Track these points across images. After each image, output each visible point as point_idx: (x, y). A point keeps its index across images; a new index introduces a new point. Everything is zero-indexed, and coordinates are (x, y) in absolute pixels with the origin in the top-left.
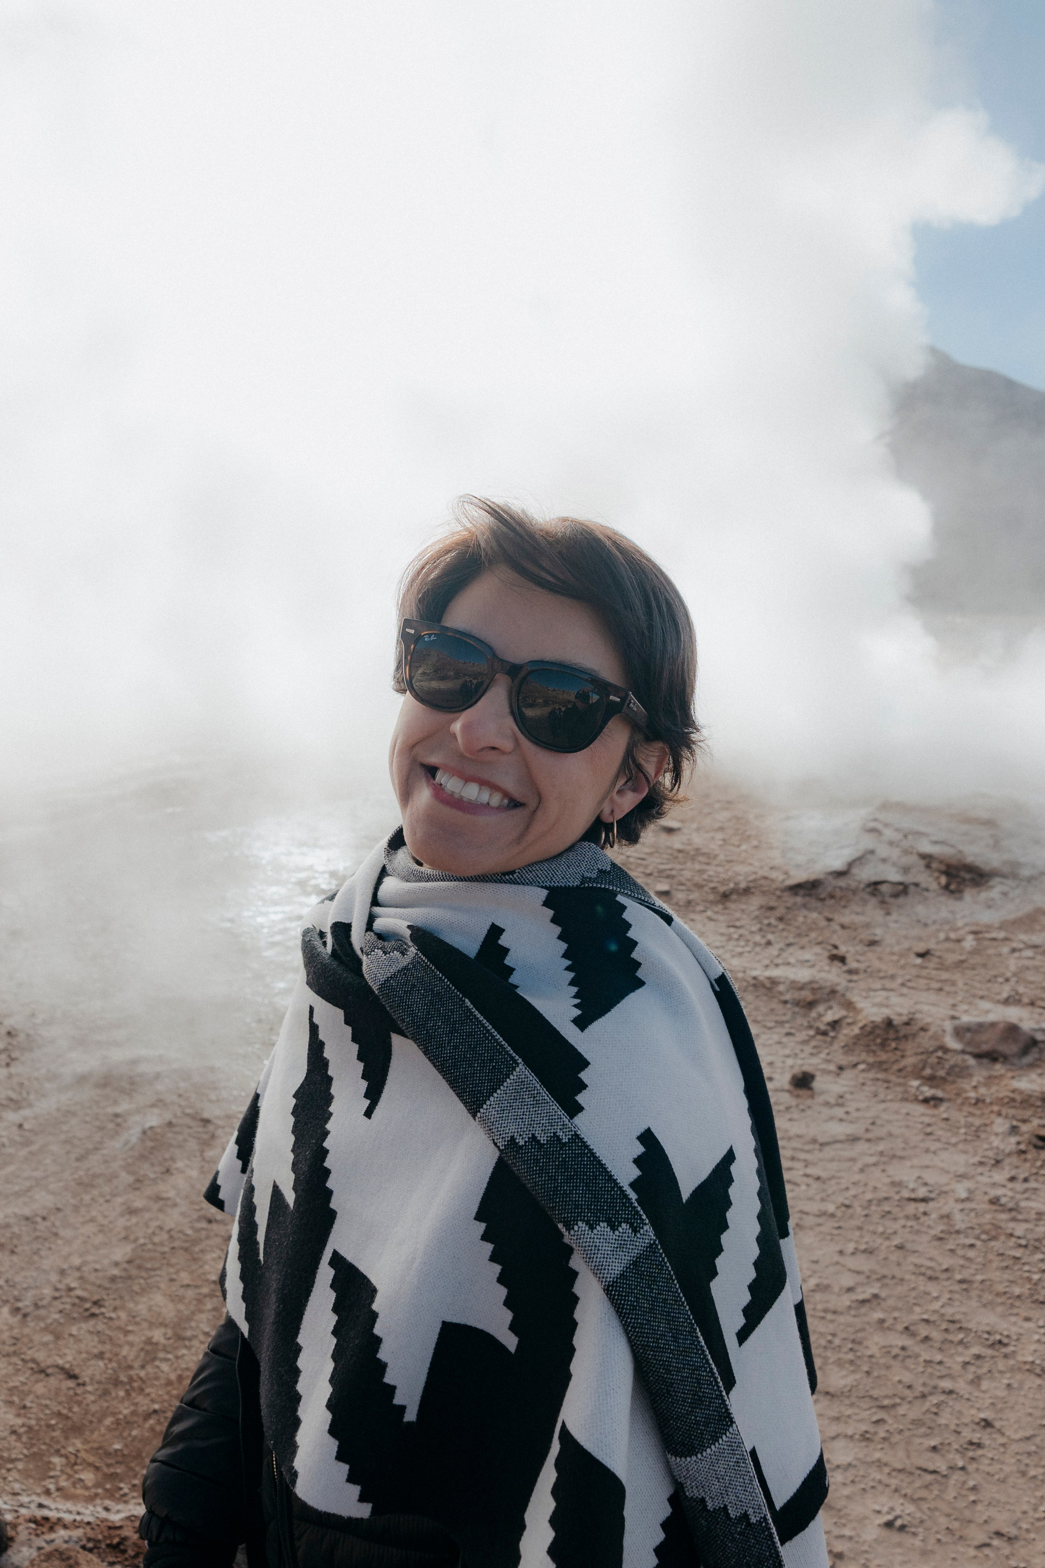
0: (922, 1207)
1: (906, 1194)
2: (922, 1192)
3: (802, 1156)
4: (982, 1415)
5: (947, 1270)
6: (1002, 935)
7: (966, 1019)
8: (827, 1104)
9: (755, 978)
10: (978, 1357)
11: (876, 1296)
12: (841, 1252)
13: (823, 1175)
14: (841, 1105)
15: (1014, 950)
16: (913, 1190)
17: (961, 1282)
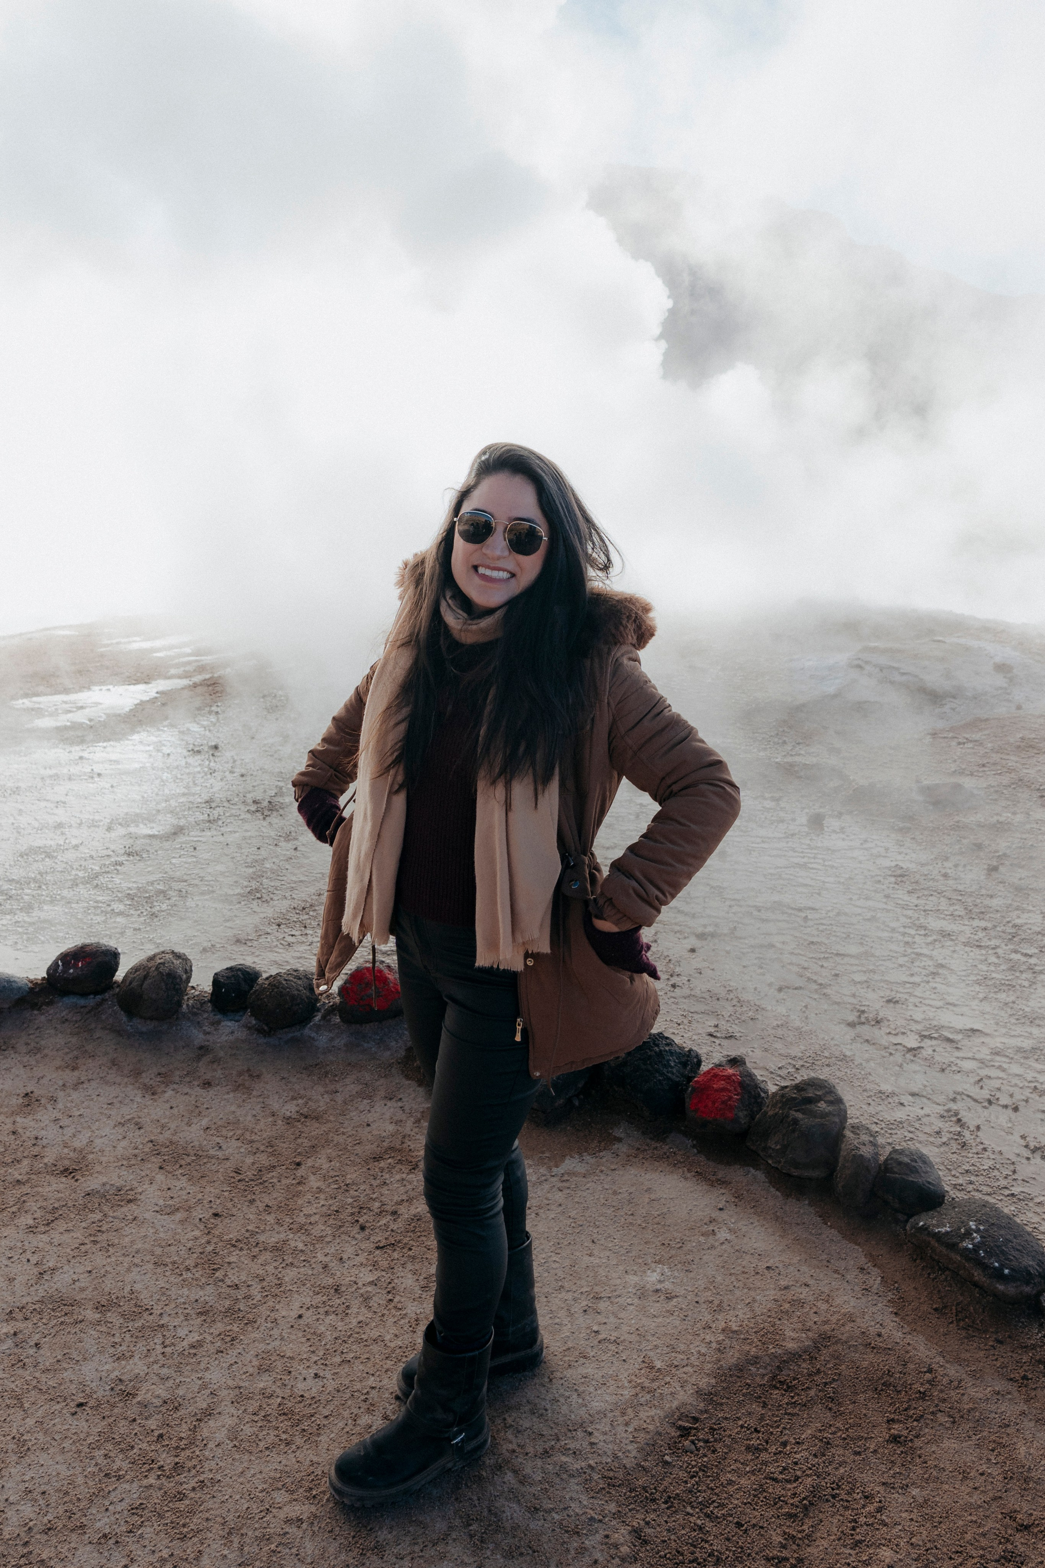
0: (899, 879)
1: (890, 873)
2: (899, 872)
3: (819, 856)
4: (939, 962)
5: (916, 906)
6: (951, 735)
7: (926, 782)
8: (834, 831)
9: (777, 763)
10: (935, 940)
11: (874, 917)
12: (851, 899)
13: (835, 865)
14: (843, 833)
15: (959, 743)
16: (894, 871)
17: (925, 911)
